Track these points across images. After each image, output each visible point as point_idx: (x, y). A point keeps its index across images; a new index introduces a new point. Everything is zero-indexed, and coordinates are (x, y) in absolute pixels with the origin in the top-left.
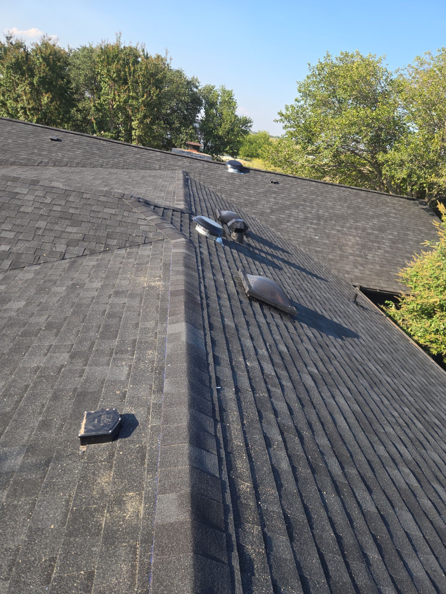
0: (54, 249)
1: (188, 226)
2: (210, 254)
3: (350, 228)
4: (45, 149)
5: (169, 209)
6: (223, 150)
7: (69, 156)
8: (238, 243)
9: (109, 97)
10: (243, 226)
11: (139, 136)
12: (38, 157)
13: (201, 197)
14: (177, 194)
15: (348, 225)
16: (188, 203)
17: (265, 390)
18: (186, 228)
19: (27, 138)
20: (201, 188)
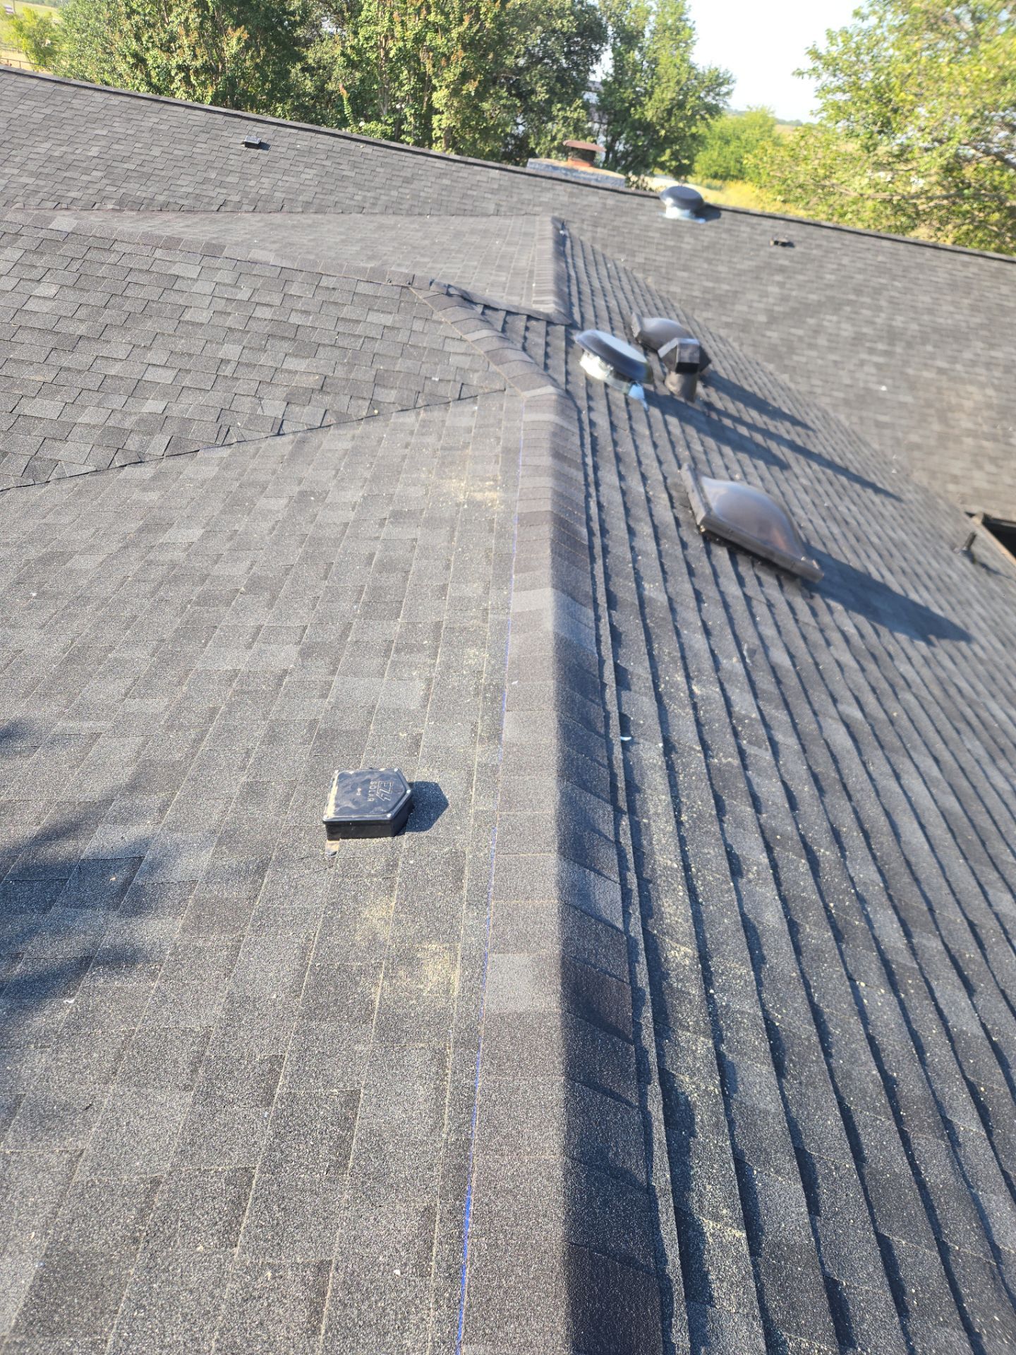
0: (259, 412)
1: (563, 356)
2: (613, 427)
3: (974, 363)
4: (232, 169)
5: (517, 314)
6: (655, 159)
7: (288, 184)
8: (682, 400)
9: (379, 29)
10: (697, 355)
11: (450, 130)
12: (218, 190)
13: (596, 284)
14: (539, 275)
15: (968, 355)
16: (565, 299)
17: (733, 750)
18: (557, 361)
19: (193, 143)
20: (596, 260)
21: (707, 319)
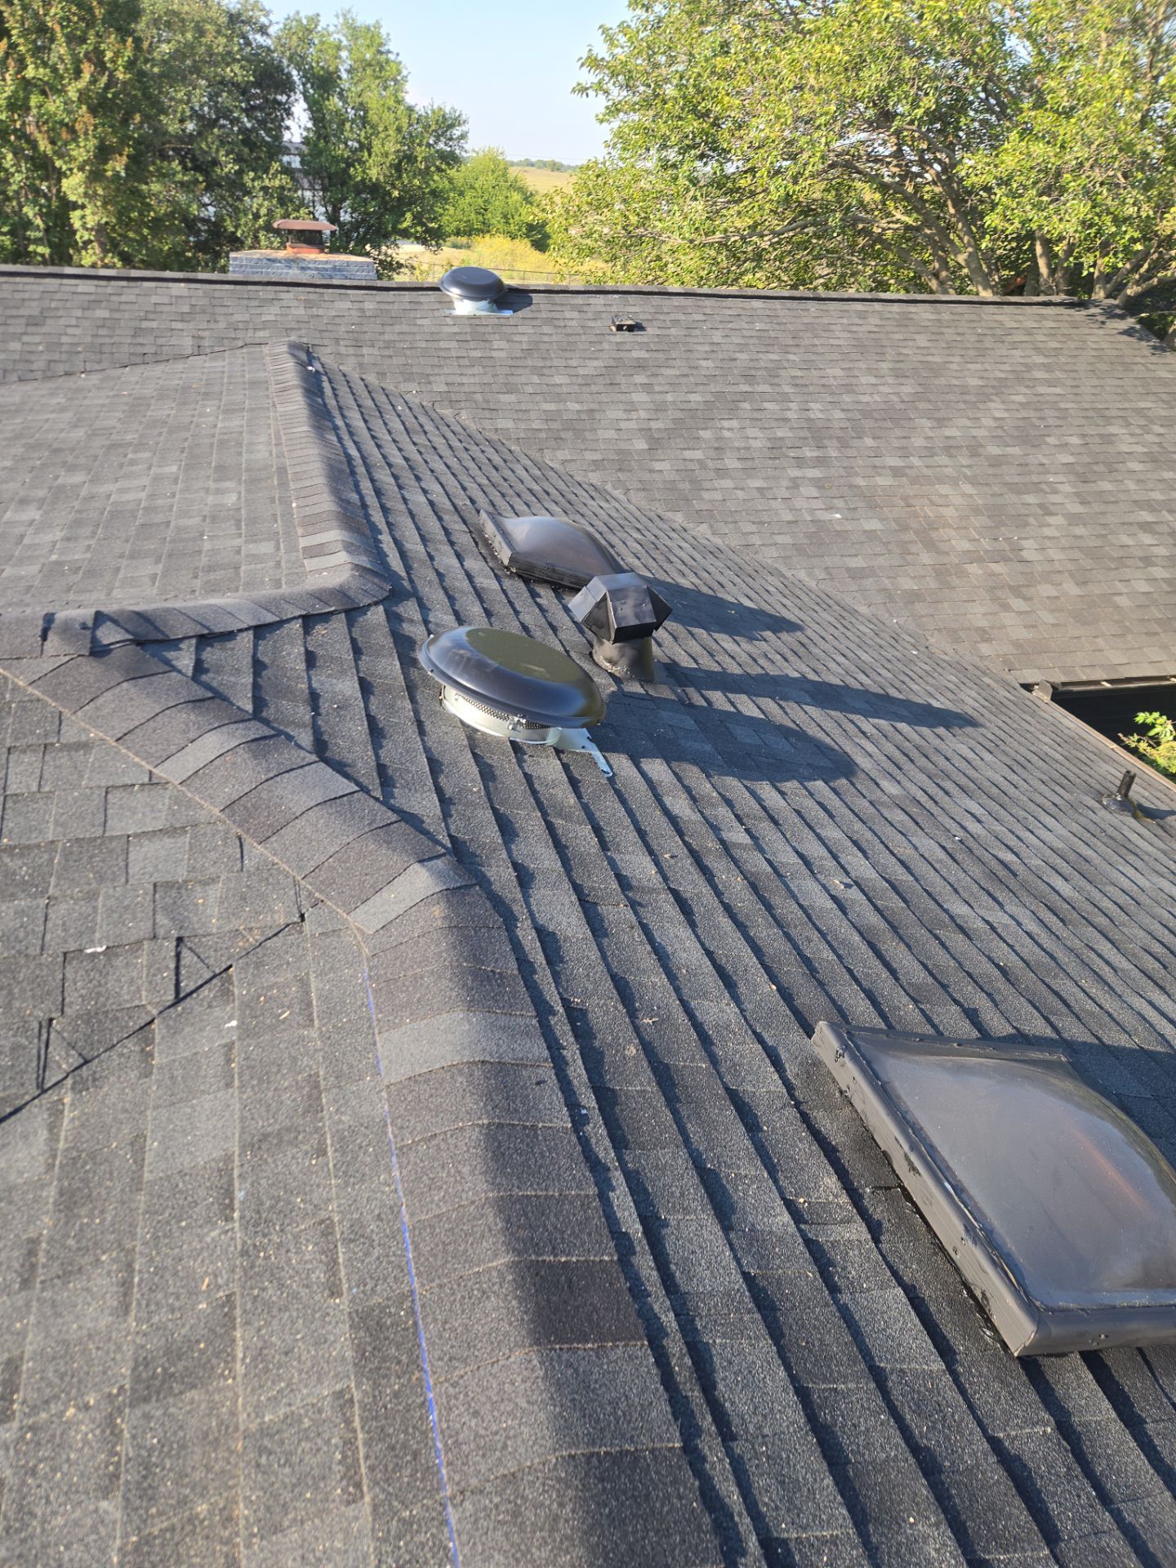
1: (408, 706)
6: (394, 227)
14: (297, 477)
16: (357, 523)
20: (379, 404)
21: (564, 462)
